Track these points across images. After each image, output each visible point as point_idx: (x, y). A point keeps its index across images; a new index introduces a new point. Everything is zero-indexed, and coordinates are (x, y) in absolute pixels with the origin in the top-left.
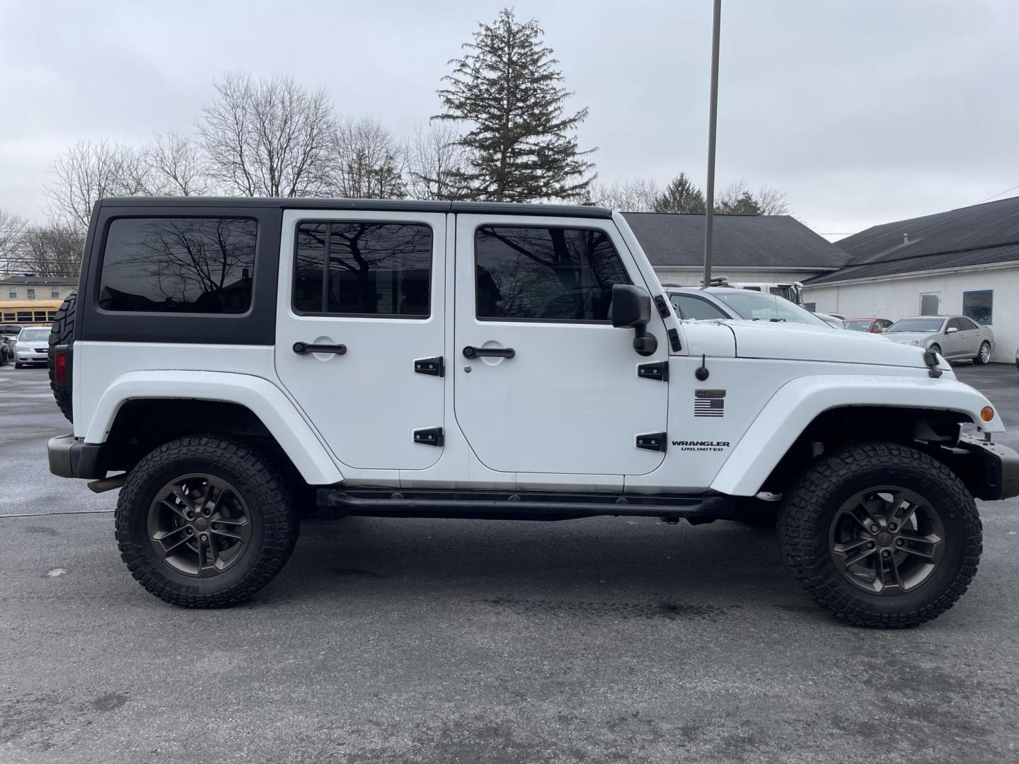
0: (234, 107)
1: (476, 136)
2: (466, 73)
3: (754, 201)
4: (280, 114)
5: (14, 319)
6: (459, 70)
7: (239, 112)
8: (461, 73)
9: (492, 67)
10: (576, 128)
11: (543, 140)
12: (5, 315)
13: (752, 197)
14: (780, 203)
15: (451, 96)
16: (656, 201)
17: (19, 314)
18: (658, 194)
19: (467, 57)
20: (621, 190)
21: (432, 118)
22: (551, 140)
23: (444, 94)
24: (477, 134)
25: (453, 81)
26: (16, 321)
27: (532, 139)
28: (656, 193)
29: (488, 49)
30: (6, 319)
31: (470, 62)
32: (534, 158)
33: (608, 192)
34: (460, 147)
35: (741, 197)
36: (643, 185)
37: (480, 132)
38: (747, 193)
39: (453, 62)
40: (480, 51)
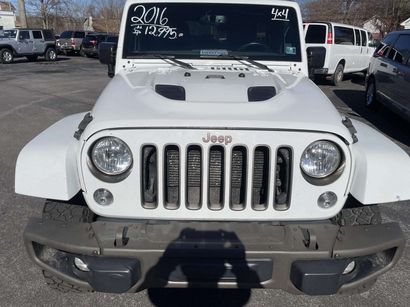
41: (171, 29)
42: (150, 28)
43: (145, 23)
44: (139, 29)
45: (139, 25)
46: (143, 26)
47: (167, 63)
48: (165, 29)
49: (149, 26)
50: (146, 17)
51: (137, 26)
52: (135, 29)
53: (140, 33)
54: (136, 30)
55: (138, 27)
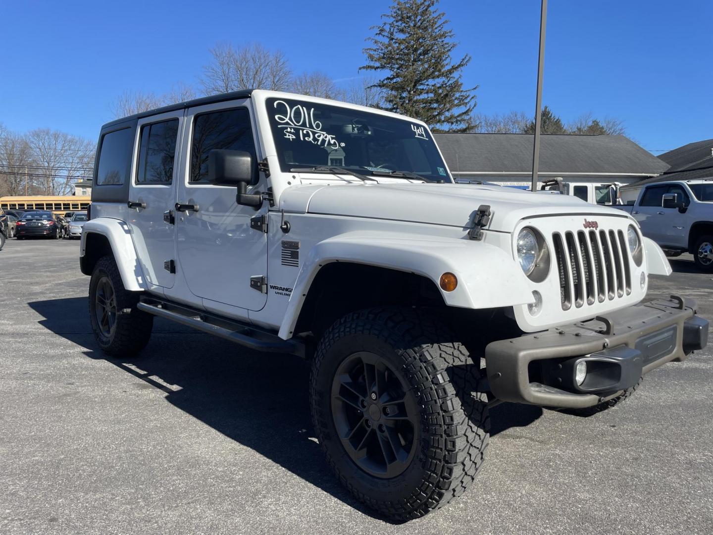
0: (222, 64)
1: (391, 80)
2: (384, 36)
3: (601, 126)
4: (252, 67)
5: (78, 208)
6: (380, 34)
7: (225, 67)
8: (380, 35)
9: (402, 31)
10: (462, 71)
11: (439, 81)
12: (73, 205)
13: (600, 124)
14: (620, 127)
15: (372, 53)
16: (526, 127)
17: (82, 204)
18: (528, 122)
19: (385, 24)
20: (500, 119)
21: (360, 69)
22: (444, 82)
23: (368, 51)
24: (391, 79)
25: (374, 41)
26: (80, 209)
27: (431, 82)
28: (527, 121)
29: (399, 18)
30: (73, 208)
31: (387, 28)
32: (431, 95)
33: (490, 121)
34: (379, 88)
35: (590, 124)
36: (516, 116)
37: (394, 78)
38: (595, 121)
39: (374, 29)
40: (394, 19)
41: (329, 137)
42: (305, 132)
43: (295, 125)
44: (290, 132)
45: (290, 128)
46: (294, 129)
47: (339, 179)
48: (322, 135)
49: (303, 130)
50: (294, 117)
51: (287, 128)
52: (286, 132)
53: (294, 137)
54: (287, 134)
55: (289, 130)
